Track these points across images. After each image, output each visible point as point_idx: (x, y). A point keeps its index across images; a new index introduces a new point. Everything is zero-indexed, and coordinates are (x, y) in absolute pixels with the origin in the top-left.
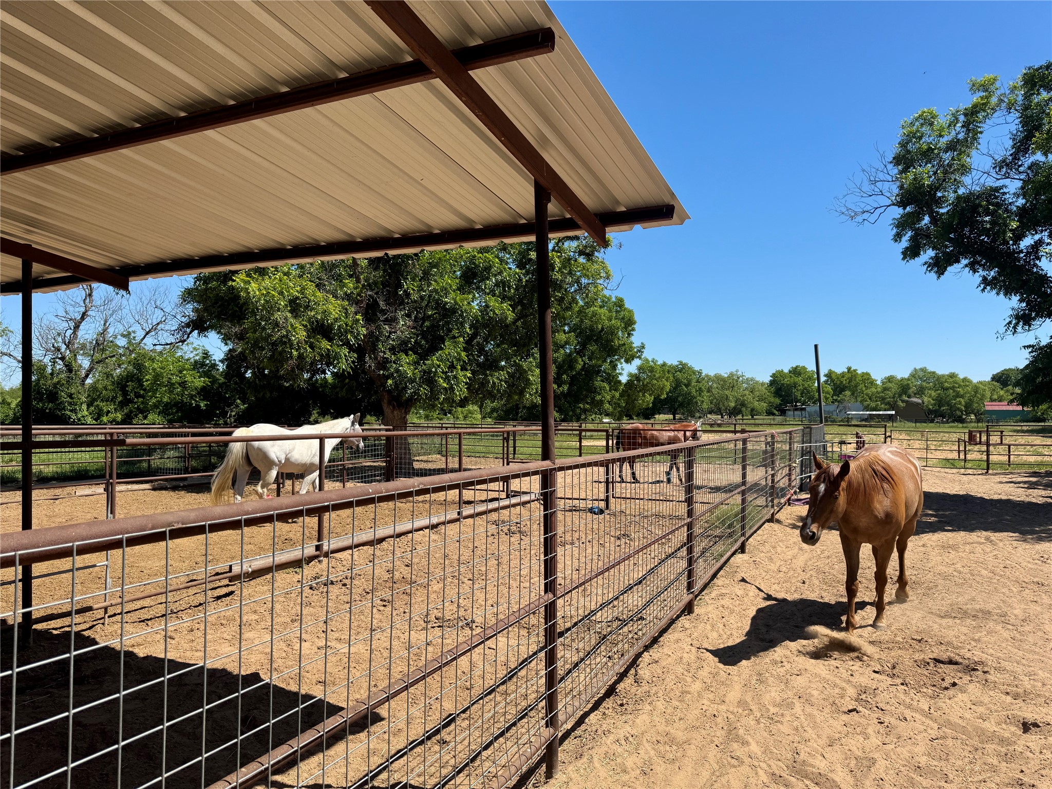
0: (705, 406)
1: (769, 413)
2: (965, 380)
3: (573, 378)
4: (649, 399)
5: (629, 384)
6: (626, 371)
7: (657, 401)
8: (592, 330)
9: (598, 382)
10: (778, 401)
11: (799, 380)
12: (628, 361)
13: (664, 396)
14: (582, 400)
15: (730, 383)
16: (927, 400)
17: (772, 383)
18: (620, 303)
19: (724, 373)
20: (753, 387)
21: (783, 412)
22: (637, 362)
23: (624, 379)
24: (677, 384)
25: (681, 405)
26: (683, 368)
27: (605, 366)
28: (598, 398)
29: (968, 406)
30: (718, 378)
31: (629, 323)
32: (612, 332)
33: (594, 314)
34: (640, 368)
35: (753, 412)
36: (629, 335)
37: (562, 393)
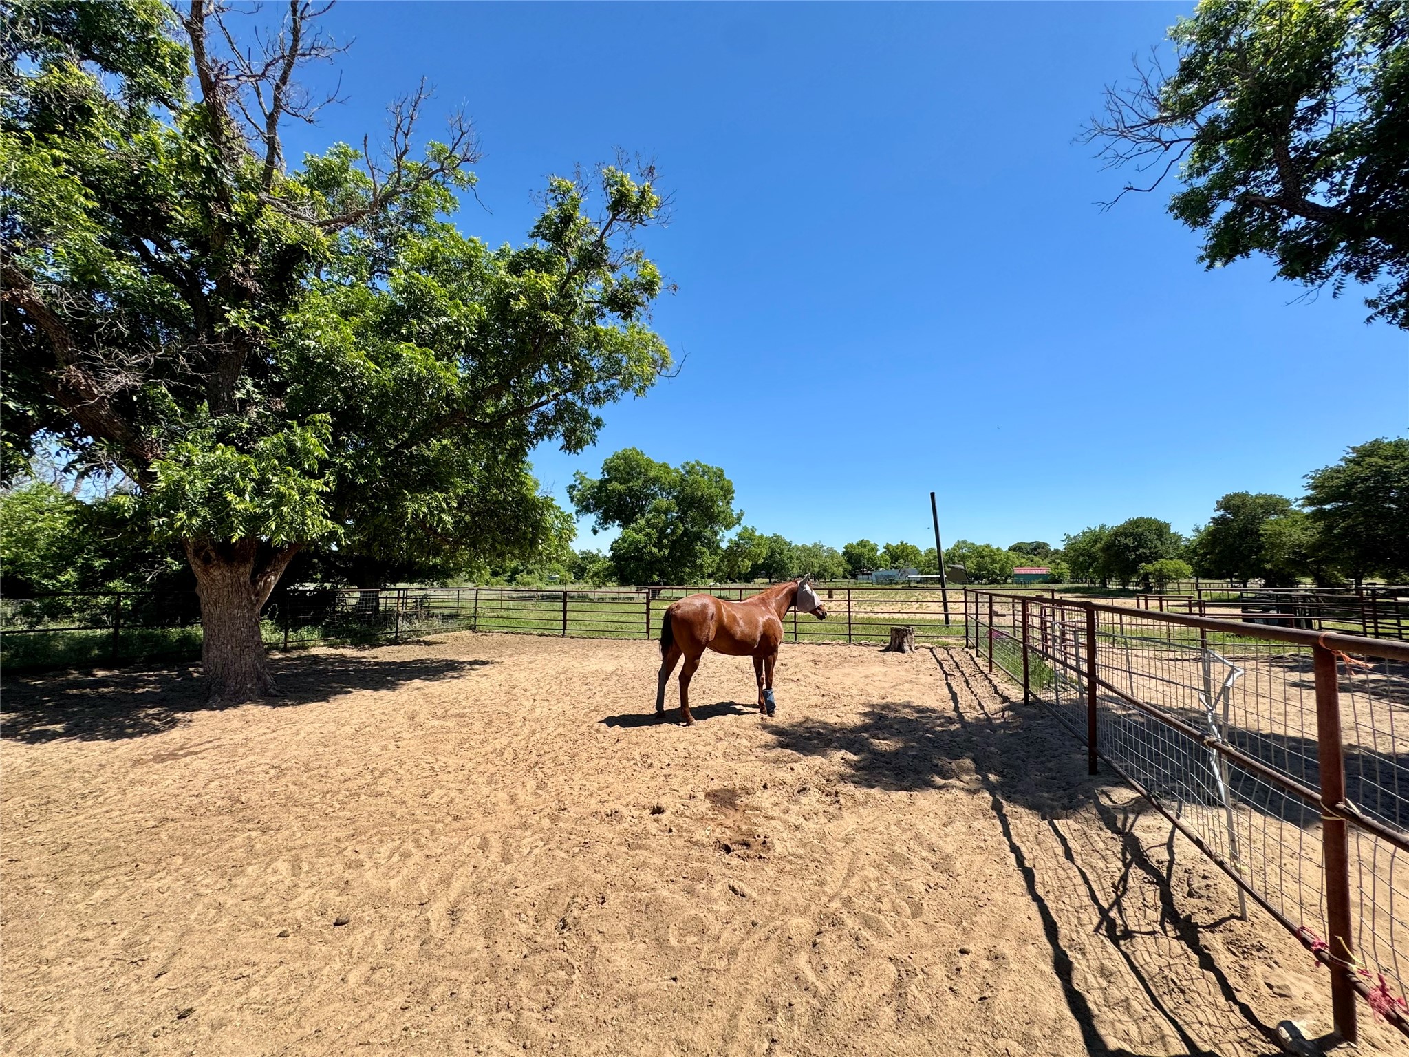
0: (795, 571)
1: (845, 577)
2: (998, 549)
3: (674, 542)
4: (748, 563)
5: (730, 551)
6: (727, 537)
7: (754, 566)
8: (693, 498)
9: (699, 547)
10: (850, 567)
11: (865, 551)
12: (728, 527)
13: (760, 562)
14: (684, 565)
15: (814, 552)
16: (971, 565)
17: (845, 554)
18: (720, 474)
19: (810, 544)
20: (832, 554)
21: (854, 576)
22: (737, 529)
23: (724, 545)
24: (772, 553)
25: (776, 570)
26: (777, 539)
27: (707, 533)
28: (699, 561)
29: (1002, 569)
30: (804, 548)
31: (728, 492)
32: (712, 500)
33: (695, 482)
34: (740, 536)
35: (833, 576)
36: (728, 503)
37: (663, 557)
